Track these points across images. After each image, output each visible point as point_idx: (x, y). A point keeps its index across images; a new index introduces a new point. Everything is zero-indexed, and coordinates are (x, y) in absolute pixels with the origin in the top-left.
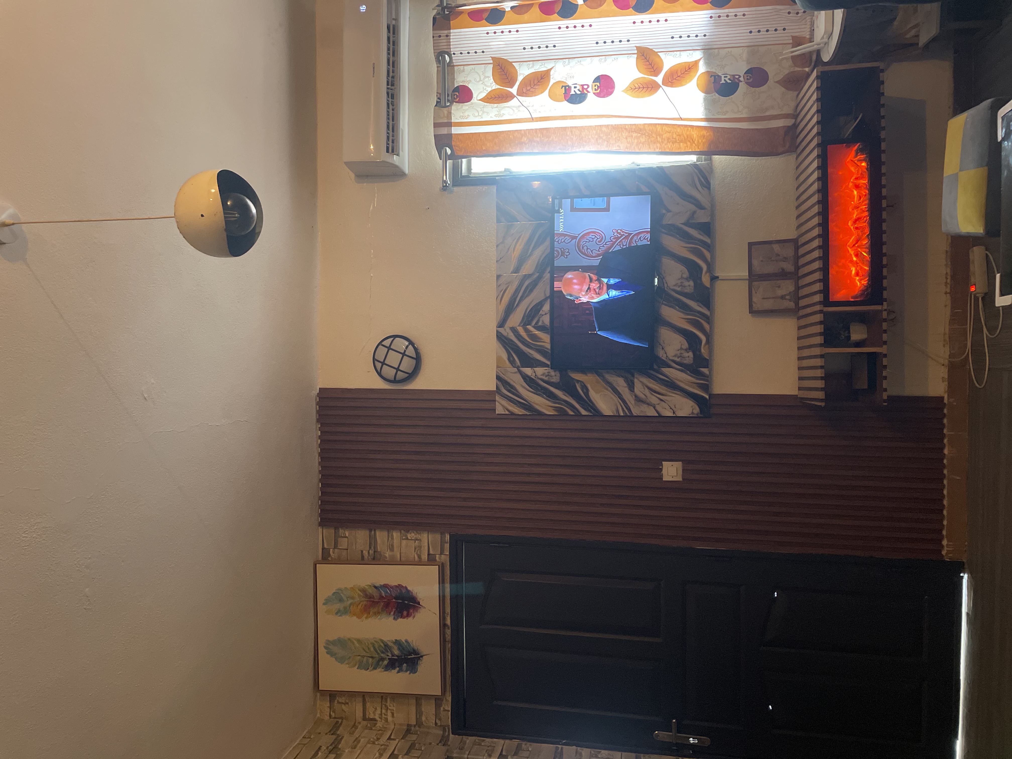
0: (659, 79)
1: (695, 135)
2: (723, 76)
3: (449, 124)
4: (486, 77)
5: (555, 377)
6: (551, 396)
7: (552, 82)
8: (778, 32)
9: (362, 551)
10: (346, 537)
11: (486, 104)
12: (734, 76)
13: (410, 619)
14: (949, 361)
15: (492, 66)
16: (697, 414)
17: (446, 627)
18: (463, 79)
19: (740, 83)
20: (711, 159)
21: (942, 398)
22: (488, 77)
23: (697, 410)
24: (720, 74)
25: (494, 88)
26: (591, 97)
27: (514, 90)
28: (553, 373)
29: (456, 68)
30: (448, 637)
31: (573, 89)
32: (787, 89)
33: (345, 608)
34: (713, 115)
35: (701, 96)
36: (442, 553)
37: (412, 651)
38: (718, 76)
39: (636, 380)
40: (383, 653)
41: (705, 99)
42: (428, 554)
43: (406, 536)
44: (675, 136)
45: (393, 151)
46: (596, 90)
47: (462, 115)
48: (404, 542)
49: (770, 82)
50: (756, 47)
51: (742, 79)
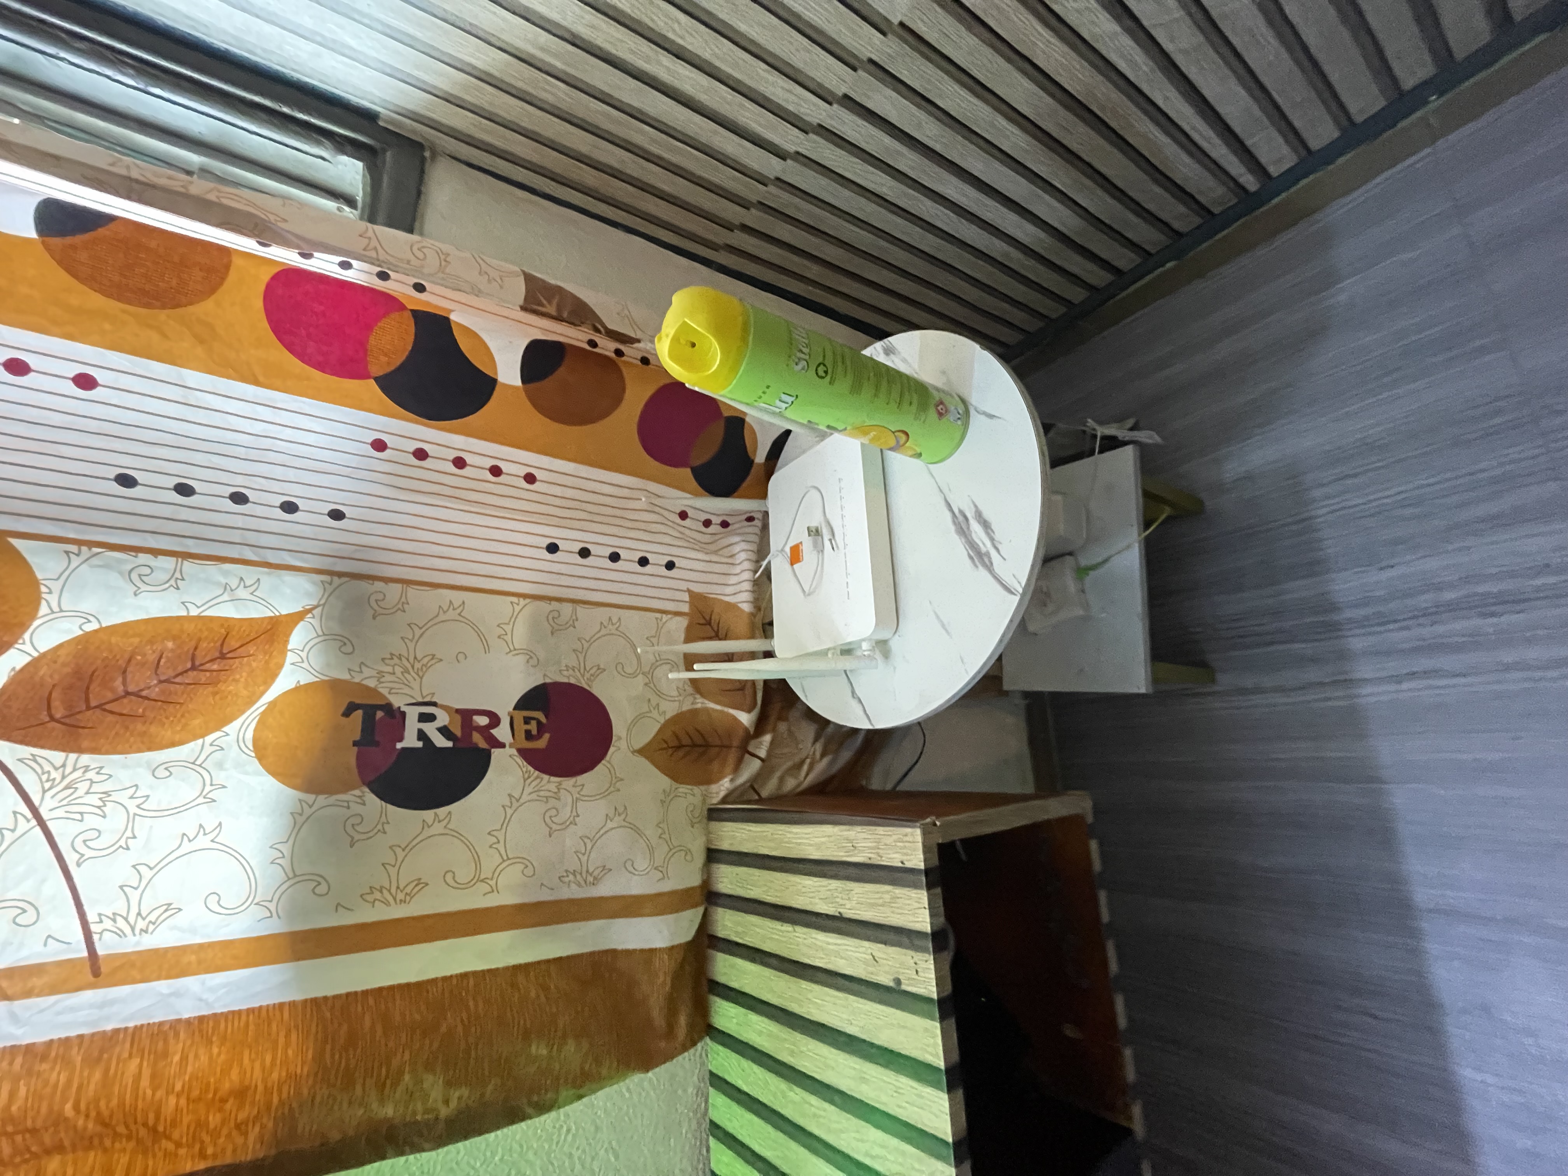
2: (412, 714)
8: (648, 569)
19: (496, 753)
24: (397, 702)
32: (676, 777)
38: (388, 708)
50: (567, 608)
51: (502, 732)
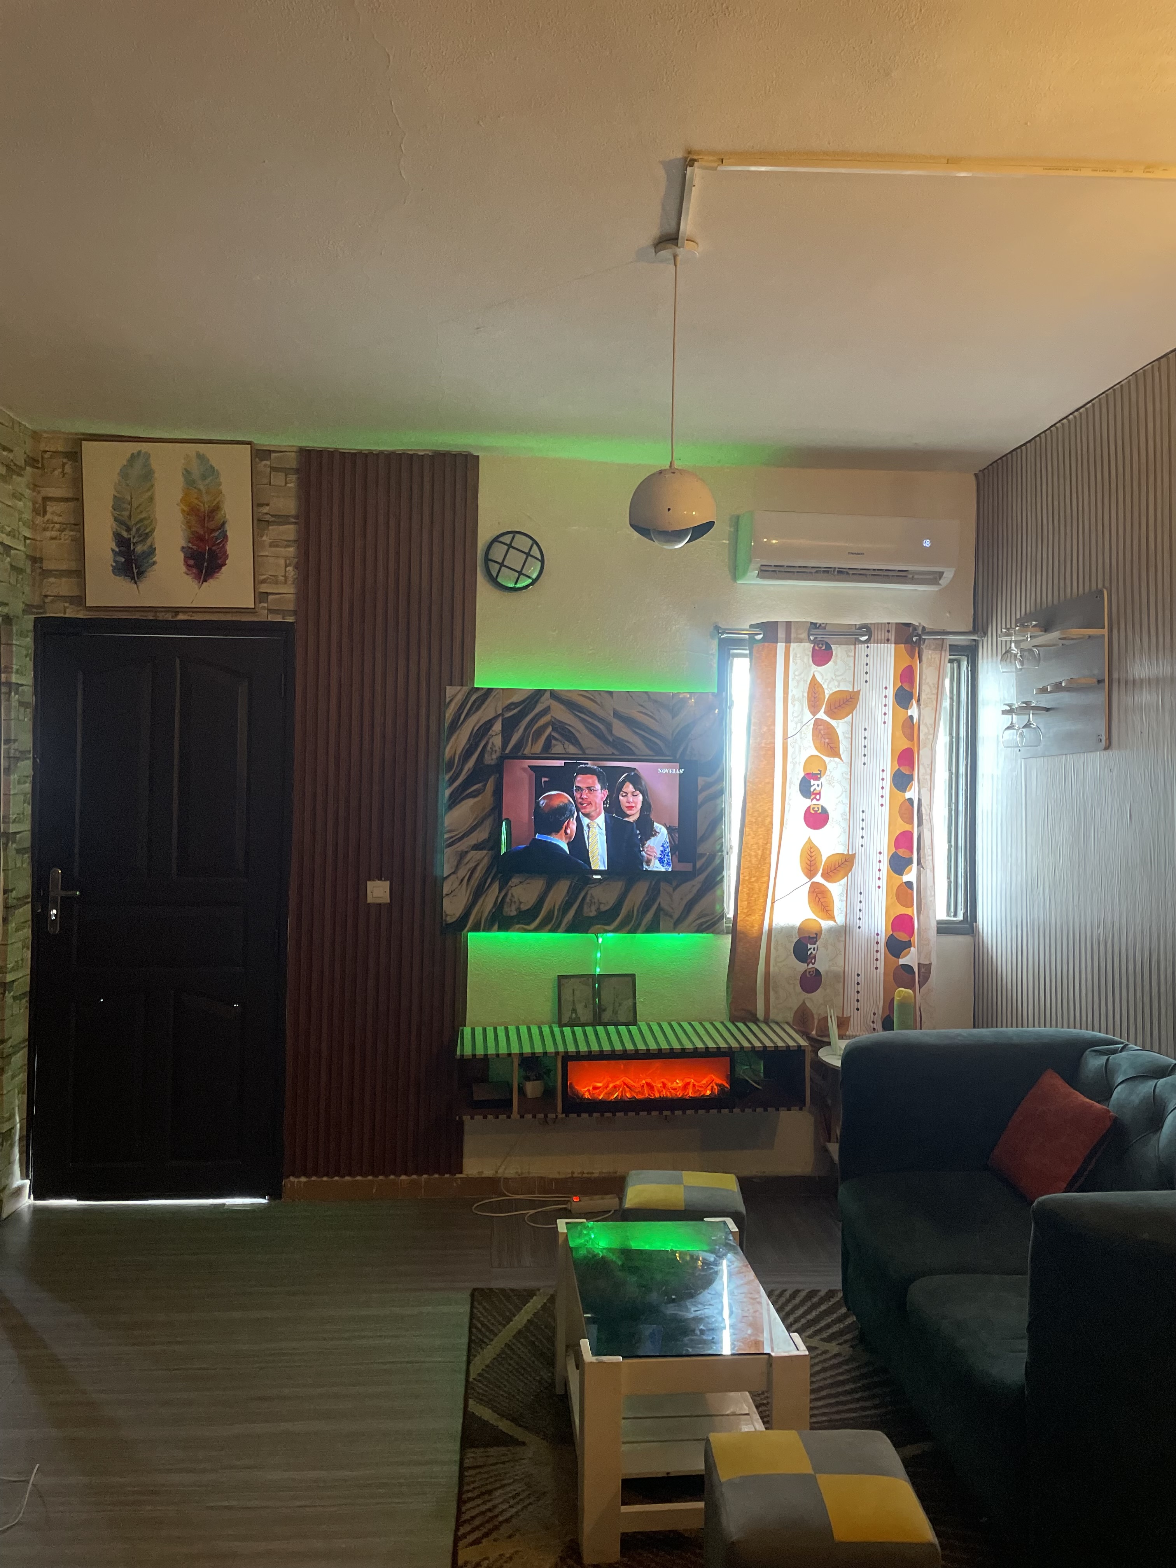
0: (818, 878)
1: (754, 918)
2: (815, 946)
3: (788, 641)
4: (839, 682)
5: (491, 759)
6: (467, 754)
7: (827, 759)
8: (856, 1002)
9: (268, 505)
10: (286, 483)
11: (808, 683)
12: (815, 957)
13: (184, 569)
14: (500, 1178)
15: (851, 690)
16: (445, 921)
17: (174, 614)
18: (839, 655)
19: (806, 964)
20: (727, 933)
21: (461, 1173)
22: (838, 686)
23: (450, 920)
24: (817, 943)
25: (826, 691)
26: (807, 803)
27: (821, 715)
28: (494, 756)
29: (853, 647)
30: (161, 616)
31: (816, 782)
32: (796, 1012)
33: (194, 482)
34: (775, 936)
35: (797, 923)
36: (270, 611)
37: (142, 569)
38: (817, 941)
39: (485, 852)
40: (138, 530)
41: (793, 927)
42: (267, 593)
43: (290, 565)
44: (756, 896)
45: (762, 570)
46: (813, 808)
47: (798, 656)
48: (282, 562)
49: (805, 995)
50: (842, 981)
51: (811, 966)
